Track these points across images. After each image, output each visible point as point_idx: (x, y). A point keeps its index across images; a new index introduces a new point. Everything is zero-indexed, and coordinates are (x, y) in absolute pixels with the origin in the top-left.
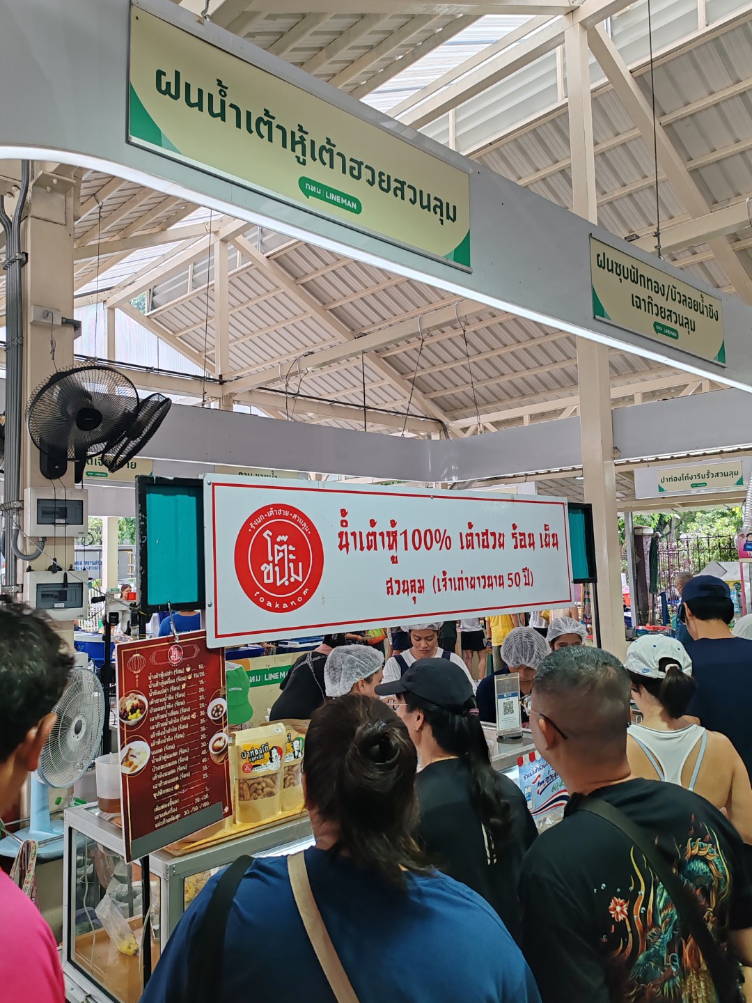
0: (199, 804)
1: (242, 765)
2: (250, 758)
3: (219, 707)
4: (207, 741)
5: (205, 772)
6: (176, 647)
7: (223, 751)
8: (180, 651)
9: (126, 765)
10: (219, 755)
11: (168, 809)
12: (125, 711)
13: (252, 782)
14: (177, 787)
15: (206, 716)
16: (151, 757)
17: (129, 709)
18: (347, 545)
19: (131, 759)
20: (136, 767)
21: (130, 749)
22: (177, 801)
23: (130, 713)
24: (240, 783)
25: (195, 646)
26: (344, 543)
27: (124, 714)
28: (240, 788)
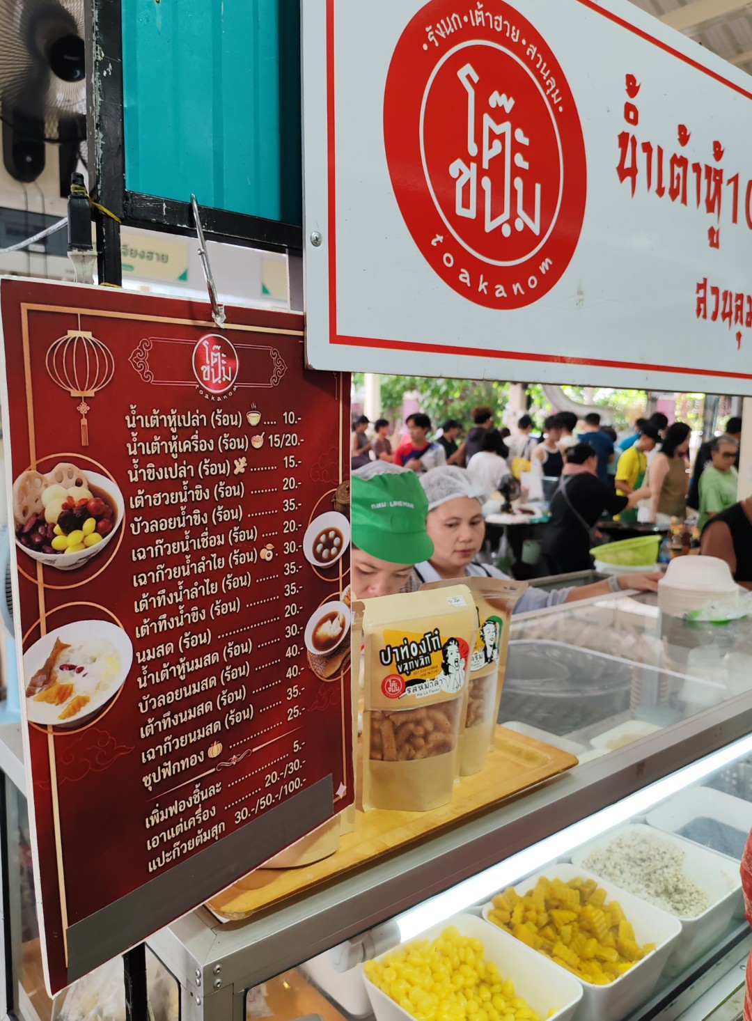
0: (274, 788)
1: (381, 679)
2: (400, 663)
3: (332, 534)
4: (302, 620)
5: (294, 701)
6: (218, 341)
7: (338, 649)
8: (230, 356)
9: (47, 699)
10: (329, 658)
11: (189, 813)
12: (40, 520)
13: (402, 718)
14: (215, 750)
15: (299, 556)
16: (135, 669)
17: (53, 512)
18: (633, 172)
19: (63, 678)
20: (82, 702)
21: (60, 647)
22: (214, 790)
23: (57, 529)
24: (373, 720)
25: (274, 353)
26: (628, 164)
27: (34, 529)
28: (374, 731)
